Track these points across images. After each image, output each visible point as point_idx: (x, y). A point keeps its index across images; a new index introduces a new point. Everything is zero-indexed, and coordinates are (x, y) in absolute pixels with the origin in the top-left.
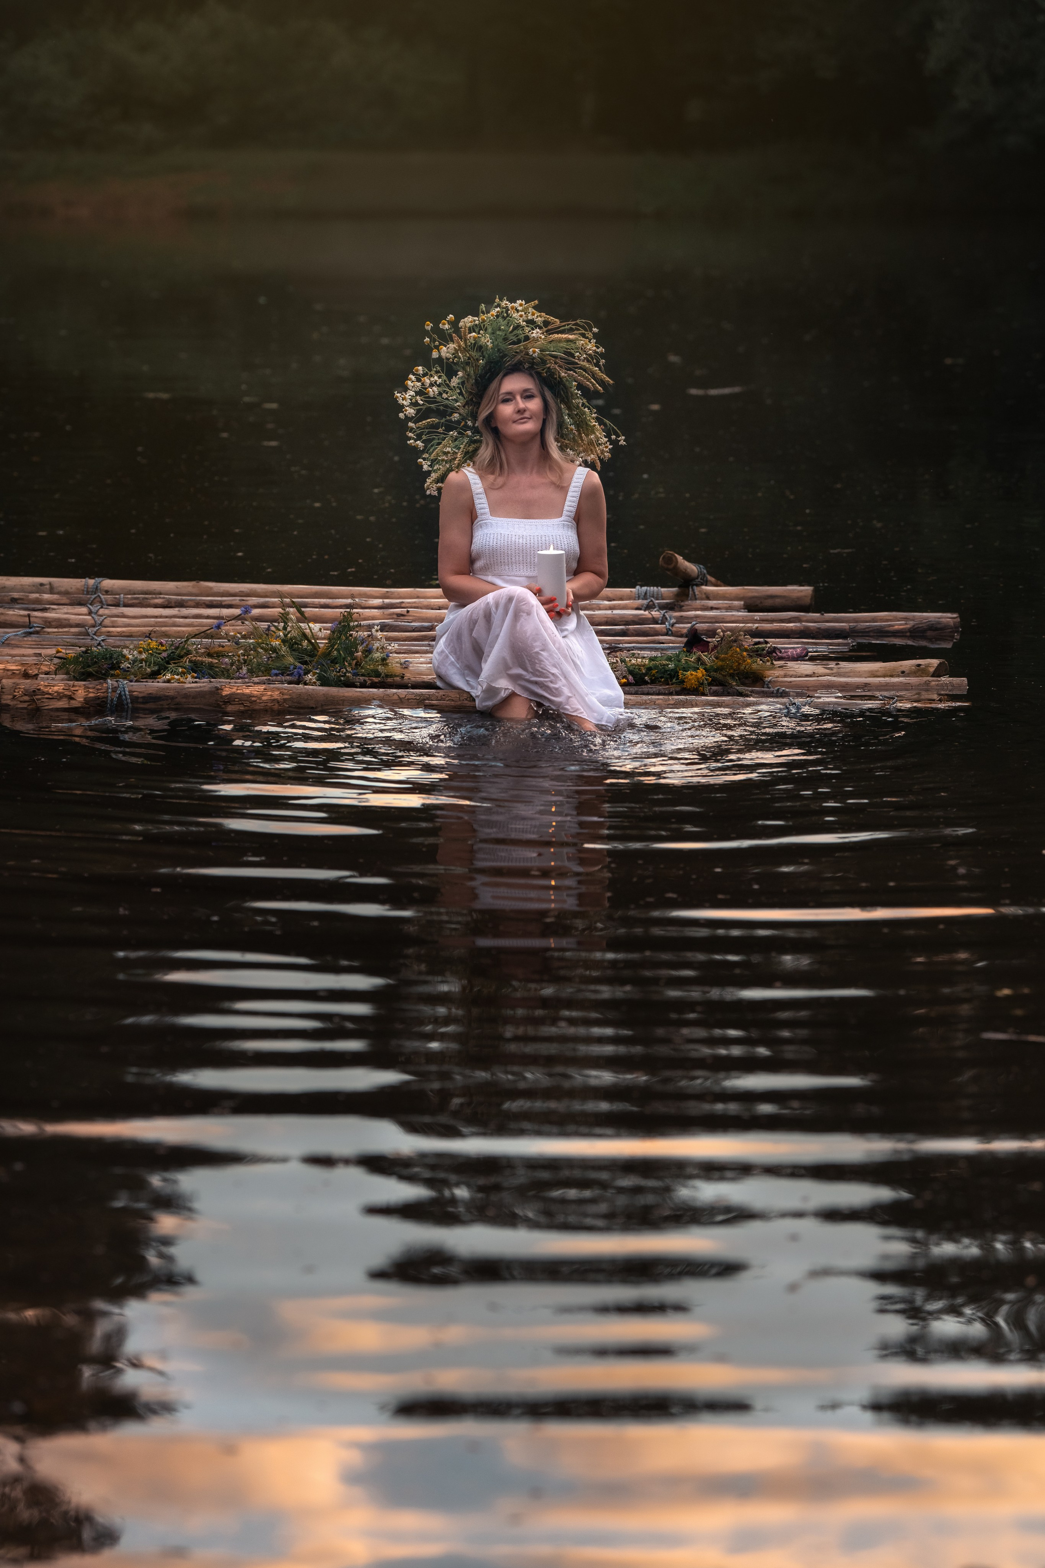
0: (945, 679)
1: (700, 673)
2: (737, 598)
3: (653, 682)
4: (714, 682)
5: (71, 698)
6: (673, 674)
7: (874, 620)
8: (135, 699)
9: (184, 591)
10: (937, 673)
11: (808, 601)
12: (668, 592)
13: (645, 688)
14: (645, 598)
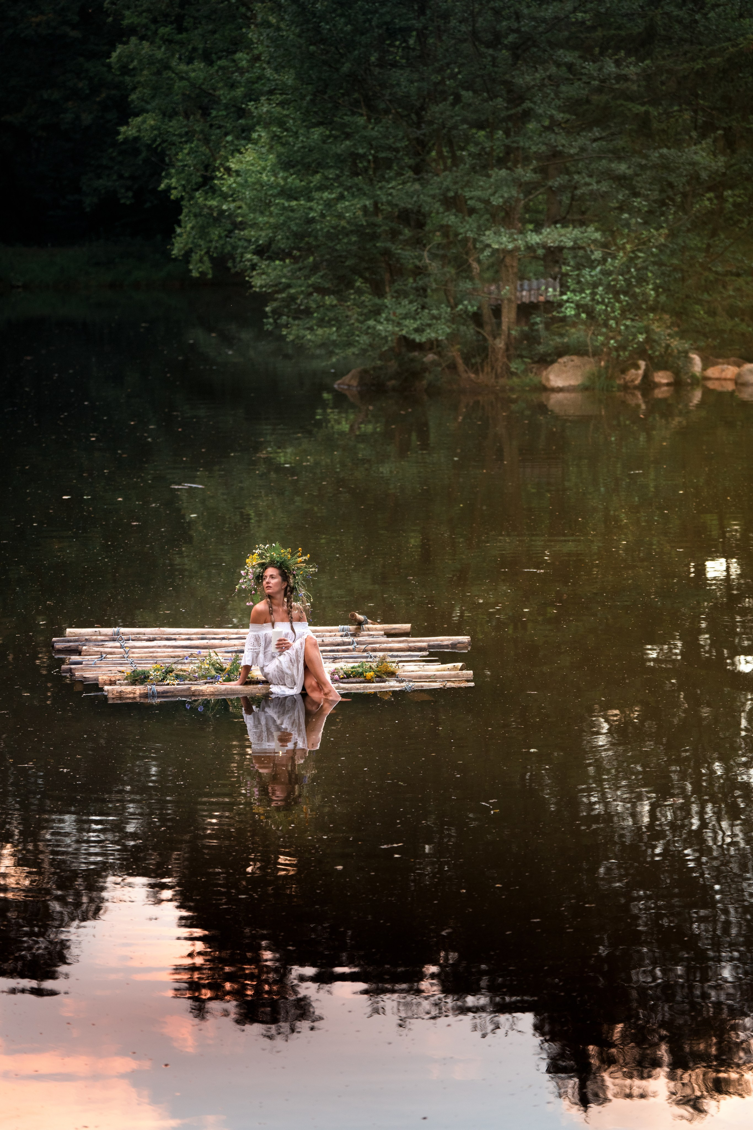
0: (464, 672)
1: (372, 673)
2: (381, 630)
3: (354, 677)
4: (378, 676)
5: (134, 693)
6: (361, 674)
7: (437, 641)
8: (158, 693)
9: (154, 632)
10: (461, 669)
11: (409, 630)
12: (352, 628)
13: (351, 680)
14: (343, 631)
